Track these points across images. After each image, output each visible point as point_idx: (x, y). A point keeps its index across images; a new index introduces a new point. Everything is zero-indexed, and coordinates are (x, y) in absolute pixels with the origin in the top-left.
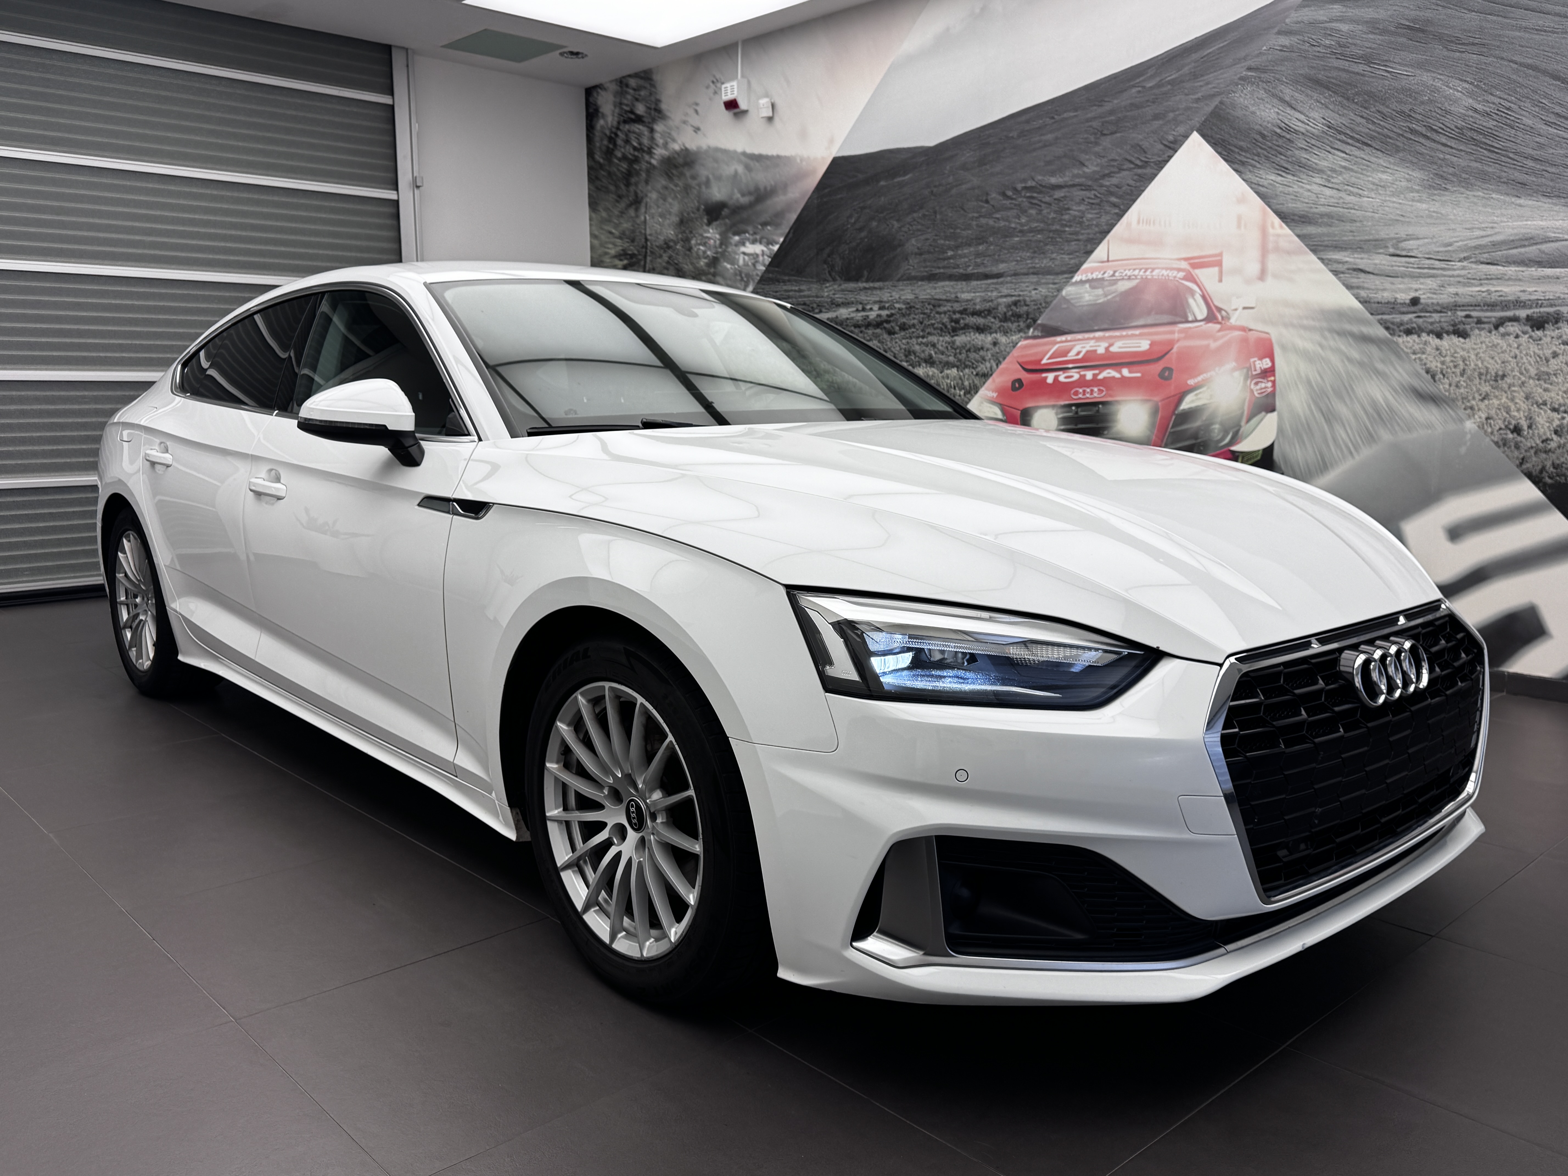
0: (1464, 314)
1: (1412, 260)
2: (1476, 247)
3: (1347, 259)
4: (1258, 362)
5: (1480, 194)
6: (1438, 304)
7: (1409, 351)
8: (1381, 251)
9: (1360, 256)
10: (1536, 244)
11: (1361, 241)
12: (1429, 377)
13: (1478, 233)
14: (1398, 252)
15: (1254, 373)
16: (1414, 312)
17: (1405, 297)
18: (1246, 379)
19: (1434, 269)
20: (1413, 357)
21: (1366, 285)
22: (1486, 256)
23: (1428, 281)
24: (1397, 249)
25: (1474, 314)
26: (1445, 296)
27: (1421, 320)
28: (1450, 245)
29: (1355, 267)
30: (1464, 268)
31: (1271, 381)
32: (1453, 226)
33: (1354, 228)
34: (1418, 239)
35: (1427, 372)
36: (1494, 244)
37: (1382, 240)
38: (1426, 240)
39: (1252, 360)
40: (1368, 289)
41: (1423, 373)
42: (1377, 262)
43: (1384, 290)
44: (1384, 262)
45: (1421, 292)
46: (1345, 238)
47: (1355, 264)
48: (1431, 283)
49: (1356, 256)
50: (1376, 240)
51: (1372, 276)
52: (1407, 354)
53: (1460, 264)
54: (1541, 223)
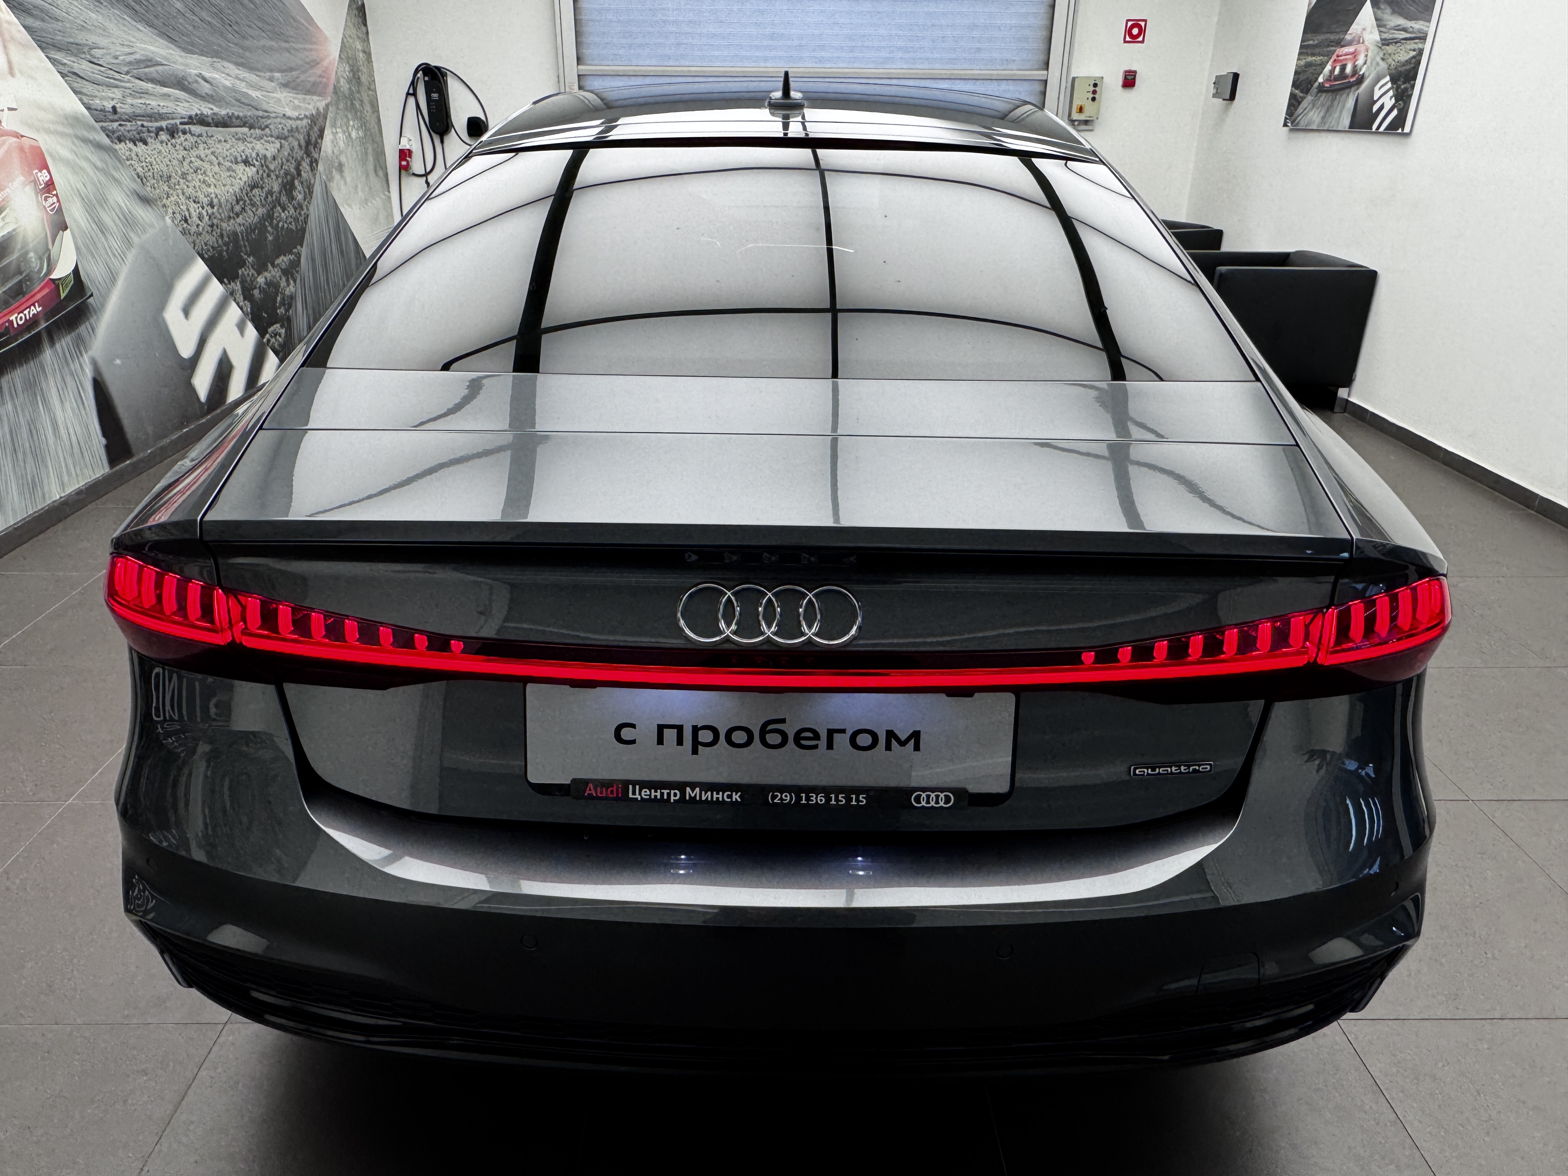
0: (139, 123)
1: (102, 69)
2: (130, 63)
3: (65, 61)
4: (39, 174)
5: (118, 13)
6: (126, 114)
7: (125, 158)
8: (83, 56)
9: (73, 59)
10: (154, 65)
11: (68, 43)
12: (139, 180)
13: (127, 50)
14: (93, 60)
15: (40, 187)
16: (117, 121)
17: (109, 105)
18: (36, 193)
19: (115, 79)
20: (128, 163)
21: (84, 91)
22: (135, 71)
23: (115, 90)
24: (91, 55)
25: (145, 124)
26: (127, 106)
27: (122, 128)
28: (116, 58)
29: (72, 70)
30: (129, 81)
31: (54, 195)
32: (115, 41)
33: (59, 28)
34: (99, 48)
35: (139, 177)
36: (138, 62)
37: (80, 45)
38: (105, 51)
39: (35, 172)
40: (87, 95)
41: (136, 176)
42: (83, 67)
43: (96, 97)
44: (88, 69)
45: (115, 101)
46: (58, 38)
47: (72, 68)
48: (117, 93)
49: (69, 58)
50: (77, 44)
51: (85, 82)
52: (124, 160)
53: (127, 77)
54: (152, 48)
